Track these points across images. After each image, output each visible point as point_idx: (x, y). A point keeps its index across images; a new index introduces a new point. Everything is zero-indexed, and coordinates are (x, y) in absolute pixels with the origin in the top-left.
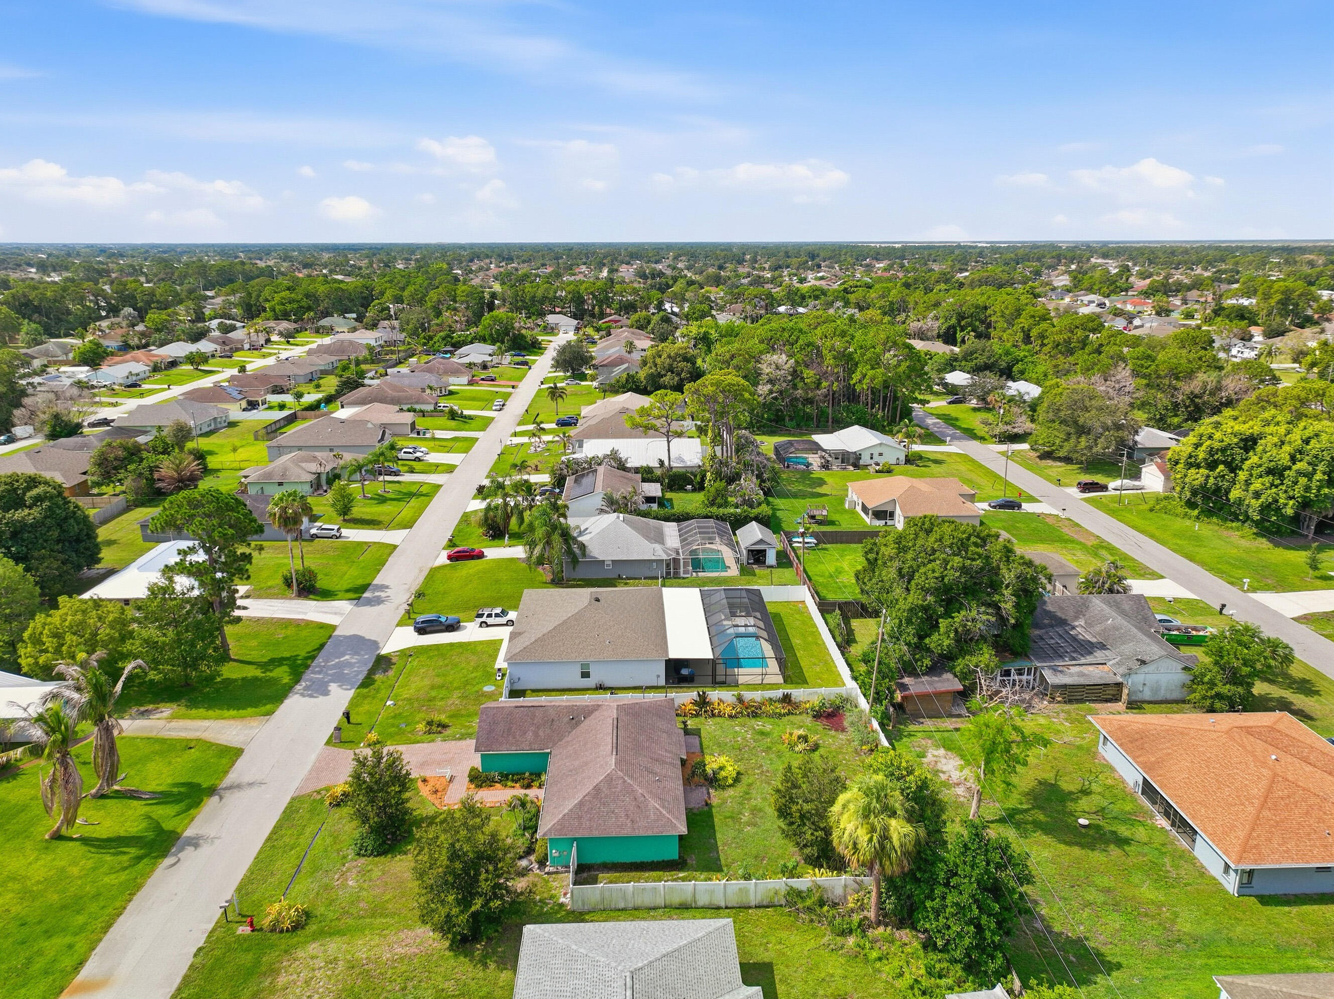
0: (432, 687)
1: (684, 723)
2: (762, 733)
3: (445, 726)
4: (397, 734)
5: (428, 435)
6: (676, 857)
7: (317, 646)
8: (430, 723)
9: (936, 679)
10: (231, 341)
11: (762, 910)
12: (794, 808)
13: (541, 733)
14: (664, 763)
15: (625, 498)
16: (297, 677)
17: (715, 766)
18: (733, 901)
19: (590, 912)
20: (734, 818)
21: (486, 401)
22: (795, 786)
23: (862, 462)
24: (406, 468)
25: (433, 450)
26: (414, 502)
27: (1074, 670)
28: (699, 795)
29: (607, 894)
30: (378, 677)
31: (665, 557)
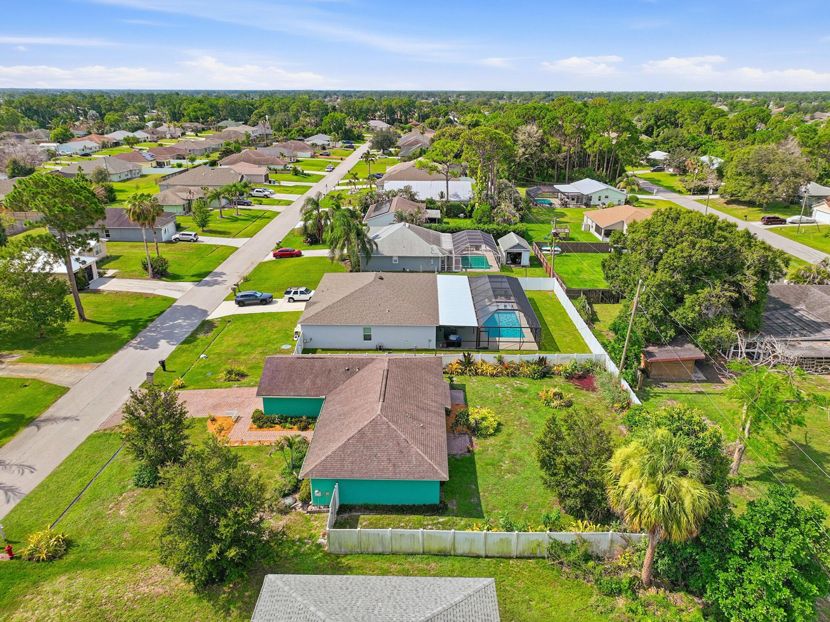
0: (240, 345)
1: (451, 378)
2: (520, 390)
3: (243, 375)
4: (202, 380)
5: (276, 184)
6: (437, 502)
7: (159, 312)
8: (230, 372)
9: (679, 348)
10: (158, 133)
11: (523, 561)
12: (558, 460)
13: (318, 381)
14: (430, 411)
15: (412, 215)
16: (135, 333)
17: (478, 417)
18: (494, 551)
19: (346, 555)
20: (495, 465)
21: (321, 167)
22: (559, 438)
23: (592, 203)
24: (256, 202)
25: (279, 192)
26: (258, 222)
27: (804, 344)
28: (463, 442)
29: (364, 538)
30: (201, 336)
31: (440, 255)
